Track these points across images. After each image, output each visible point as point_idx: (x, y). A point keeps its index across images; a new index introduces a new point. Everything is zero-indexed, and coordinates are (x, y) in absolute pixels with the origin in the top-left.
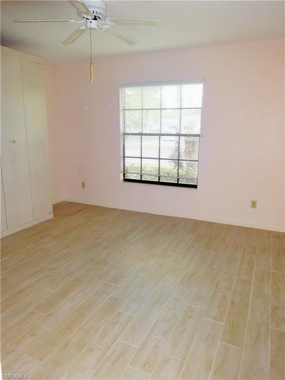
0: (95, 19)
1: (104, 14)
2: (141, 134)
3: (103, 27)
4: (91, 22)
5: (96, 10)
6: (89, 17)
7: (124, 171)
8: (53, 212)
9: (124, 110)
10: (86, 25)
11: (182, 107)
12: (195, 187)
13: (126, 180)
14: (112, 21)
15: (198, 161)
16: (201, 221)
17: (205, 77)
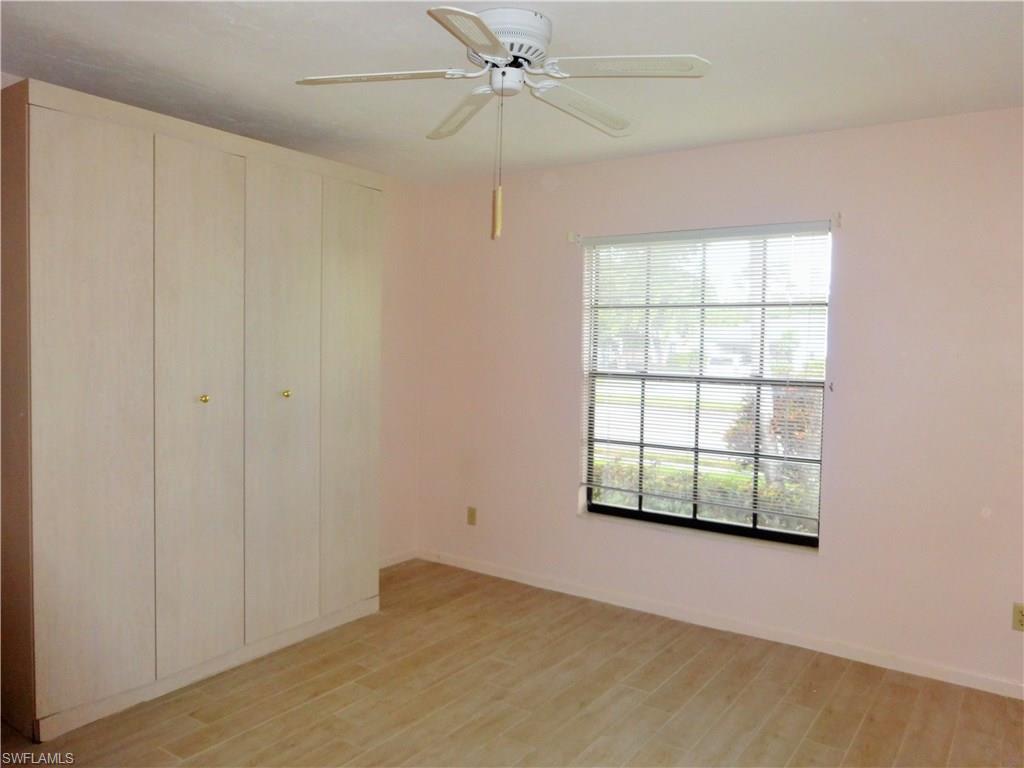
0: (516, 63)
1: (542, 48)
2: (643, 377)
3: (539, 86)
4: (504, 73)
5: (517, 41)
6: (498, 60)
7: (590, 481)
8: (380, 595)
9: (596, 307)
10: (490, 84)
11: (768, 301)
12: (812, 543)
13: (594, 509)
14: (563, 66)
15: (819, 462)
16: (836, 660)
17: (840, 216)
